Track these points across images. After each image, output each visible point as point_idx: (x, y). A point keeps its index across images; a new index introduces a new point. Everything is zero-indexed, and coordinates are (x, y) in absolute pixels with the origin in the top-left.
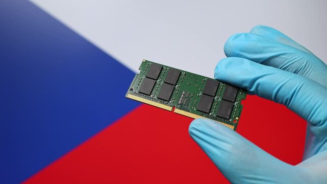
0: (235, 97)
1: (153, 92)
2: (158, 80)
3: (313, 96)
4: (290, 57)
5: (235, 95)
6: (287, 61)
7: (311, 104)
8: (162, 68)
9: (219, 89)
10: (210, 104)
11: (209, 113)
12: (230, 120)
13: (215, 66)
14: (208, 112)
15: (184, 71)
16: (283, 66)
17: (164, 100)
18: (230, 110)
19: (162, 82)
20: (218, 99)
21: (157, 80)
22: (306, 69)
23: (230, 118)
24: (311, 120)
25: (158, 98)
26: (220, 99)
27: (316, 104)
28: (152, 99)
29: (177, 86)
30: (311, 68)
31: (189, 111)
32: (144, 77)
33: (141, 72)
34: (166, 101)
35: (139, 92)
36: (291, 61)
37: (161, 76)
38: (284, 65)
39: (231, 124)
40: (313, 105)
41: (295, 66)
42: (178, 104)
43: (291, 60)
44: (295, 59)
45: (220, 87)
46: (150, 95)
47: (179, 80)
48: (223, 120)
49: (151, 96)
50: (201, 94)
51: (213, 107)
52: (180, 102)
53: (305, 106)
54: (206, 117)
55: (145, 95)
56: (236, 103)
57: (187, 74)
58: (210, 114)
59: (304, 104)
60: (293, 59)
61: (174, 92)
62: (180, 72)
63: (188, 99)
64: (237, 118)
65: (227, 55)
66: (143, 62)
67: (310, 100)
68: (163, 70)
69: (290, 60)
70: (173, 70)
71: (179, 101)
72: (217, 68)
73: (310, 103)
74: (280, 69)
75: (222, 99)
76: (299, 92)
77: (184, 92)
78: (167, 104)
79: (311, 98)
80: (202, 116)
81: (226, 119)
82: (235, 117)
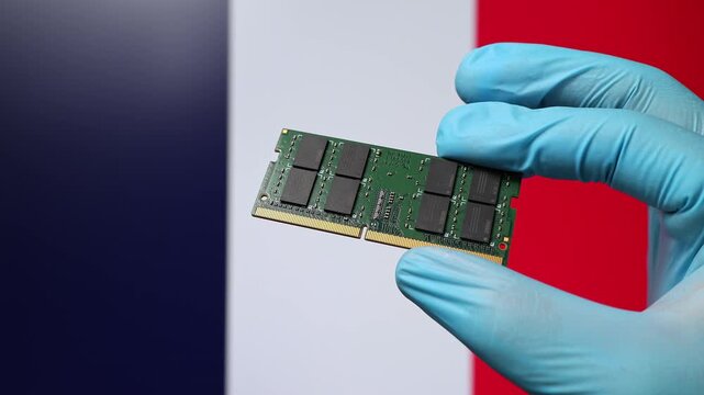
0: (495, 193)
1: (313, 199)
2: (322, 172)
3: (661, 149)
4: (603, 75)
5: (496, 188)
6: (598, 85)
7: (661, 166)
8: (326, 143)
9: (459, 179)
10: (444, 214)
11: (442, 235)
12: (492, 245)
14: (440, 231)
15: (376, 147)
16: (590, 98)
17: (339, 214)
18: (489, 223)
19: (331, 175)
20: (459, 200)
21: (318, 171)
22: (642, 94)
23: (490, 240)
25: (325, 211)
26: (464, 202)
28: (313, 214)
29: (365, 180)
30: (650, 91)
31: (398, 234)
32: (289, 167)
33: (281, 158)
34: (344, 215)
35: (282, 202)
36: (605, 83)
37: (328, 161)
38: (592, 96)
39: (493, 252)
40: (665, 167)
41: (617, 92)
42: (372, 221)
43: (605, 79)
44: (614, 77)
45: (460, 174)
46: (306, 206)
47: (368, 168)
48: (476, 245)
49: (310, 207)
50: (420, 193)
51: (450, 220)
52: (376, 215)
53: (647, 173)
54: (438, 243)
55: (295, 207)
56: (499, 206)
57: (386, 152)
58: (447, 235)
59: (644, 168)
60: (609, 77)
61: (361, 195)
62: (368, 150)
63: (393, 206)
64: (506, 239)
65: (467, 99)
66: (283, 134)
67: (656, 159)
68: (330, 147)
69: (603, 81)
70: (351, 146)
71: (373, 212)
73: (658, 166)
74: (584, 106)
75: (470, 201)
76: (631, 145)
77: (382, 193)
78: (346, 222)
79: (659, 153)
80: (429, 241)
81: (482, 243)
82: (502, 237)
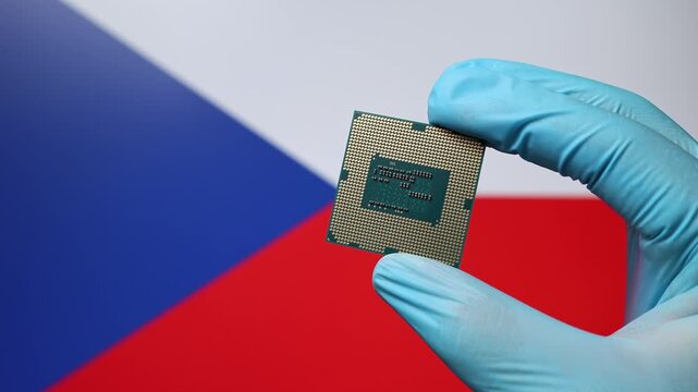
13: (430, 90)
24: (641, 225)
27: (657, 189)
72: (433, 93)
